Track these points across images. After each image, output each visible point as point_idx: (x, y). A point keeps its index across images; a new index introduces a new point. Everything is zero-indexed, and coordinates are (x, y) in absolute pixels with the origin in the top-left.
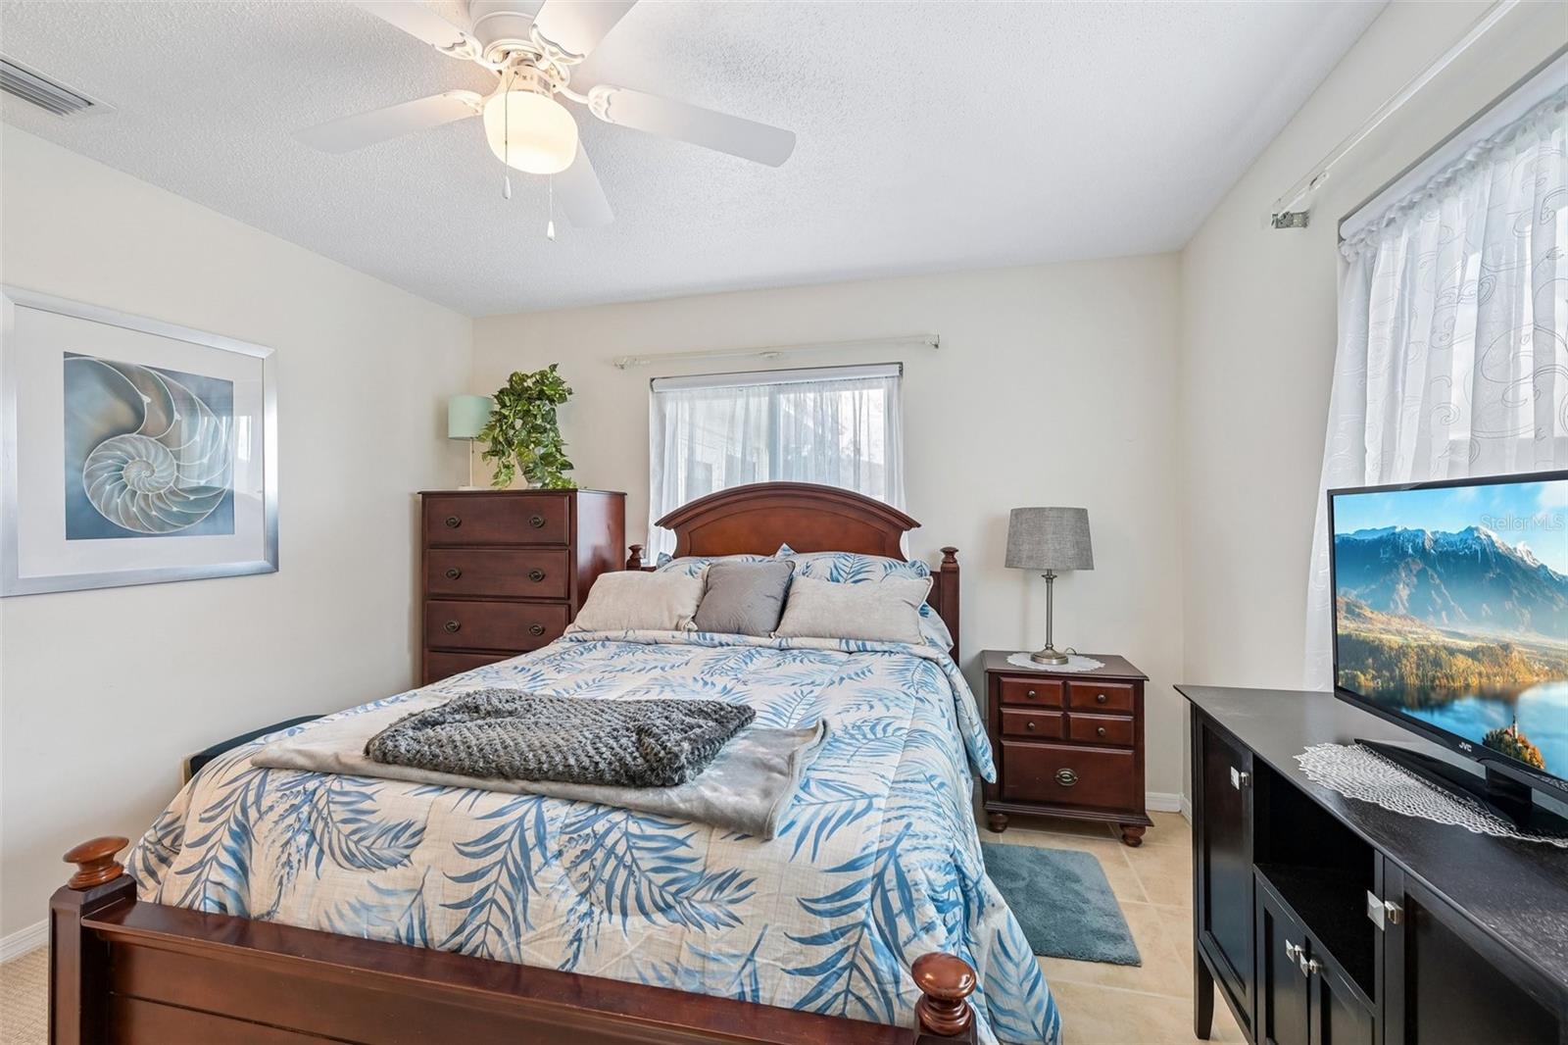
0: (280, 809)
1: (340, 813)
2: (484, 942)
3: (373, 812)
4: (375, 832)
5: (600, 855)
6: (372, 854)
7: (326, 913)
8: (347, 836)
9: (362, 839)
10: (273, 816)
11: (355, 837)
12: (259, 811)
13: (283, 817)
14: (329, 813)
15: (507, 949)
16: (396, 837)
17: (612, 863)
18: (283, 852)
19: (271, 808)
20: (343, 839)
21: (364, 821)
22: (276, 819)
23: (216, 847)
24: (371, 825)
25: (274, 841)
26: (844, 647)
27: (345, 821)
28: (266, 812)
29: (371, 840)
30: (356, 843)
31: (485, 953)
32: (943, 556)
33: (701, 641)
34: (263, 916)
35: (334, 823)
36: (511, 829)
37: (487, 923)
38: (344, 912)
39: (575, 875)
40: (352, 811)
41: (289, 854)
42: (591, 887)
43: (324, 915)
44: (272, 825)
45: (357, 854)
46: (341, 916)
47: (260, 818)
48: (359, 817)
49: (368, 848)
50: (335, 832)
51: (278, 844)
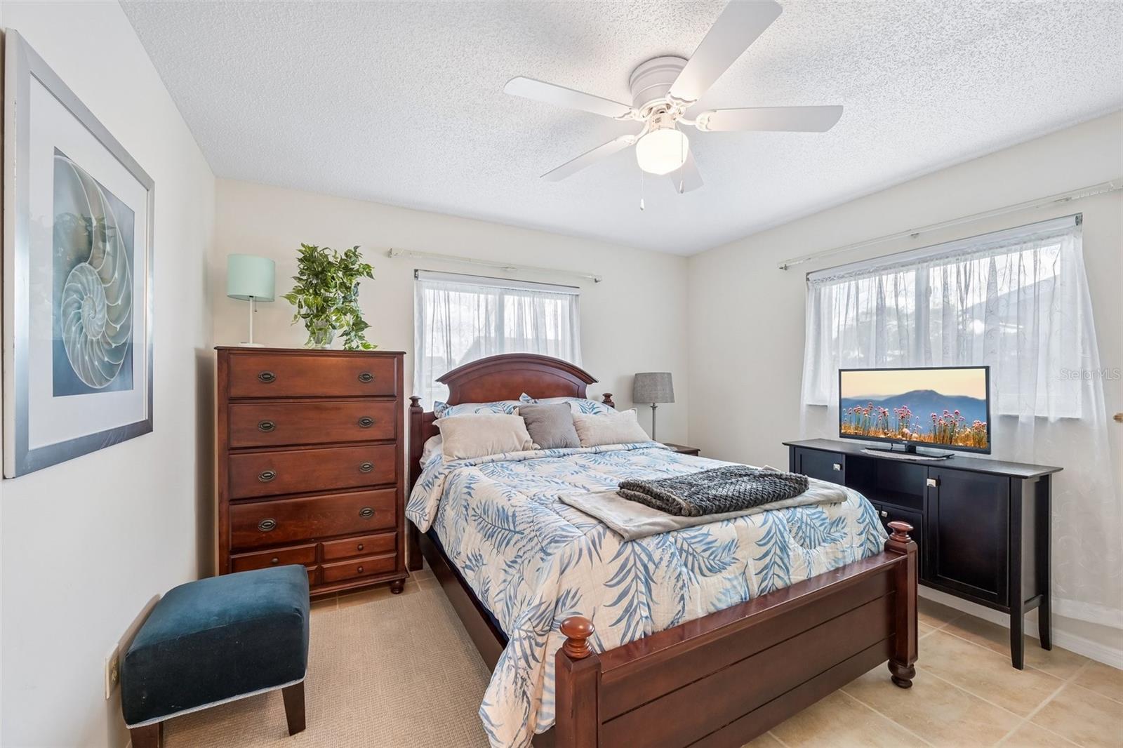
0: (667, 557)
1: (699, 548)
2: (773, 584)
3: (716, 541)
4: (721, 550)
5: (804, 526)
6: (722, 562)
7: (711, 603)
8: (708, 558)
9: (715, 557)
10: (664, 563)
11: (712, 557)
12: (654, 564)
13: (670, 562)
14: (693, 550)
15: (785, 581)
16: (730, 550)
17: (808, 528)
18: (678, 581)
19: (661, 559)
20: (706, 560)
21: (714, 547)
22: (667, 564)
23: (636, 596)
24: (718, 548)
25: (670, 577)
26: (627, 448)
27: (704, 551)
28: (660, 563)
29: (720, 555)
30: (713, 560)
31: (774, 588)
32: (604, 398)
33: (553, 454)
34: (669, 626)
35: (698, 554)
36: (774, 527)
37: (774, 574)
38: (720, 598)
39: (798, 538)
40: (704, 544)
41: (683, 580)
42: (804, 541)
43: (711, 605)
44: (666, 569)
45: (715, 565)
46: (719, 600)
47: (657, 567)
48: (710, 546)
49: (719, 561)
50: (701, 558)
51: (673, 578)
